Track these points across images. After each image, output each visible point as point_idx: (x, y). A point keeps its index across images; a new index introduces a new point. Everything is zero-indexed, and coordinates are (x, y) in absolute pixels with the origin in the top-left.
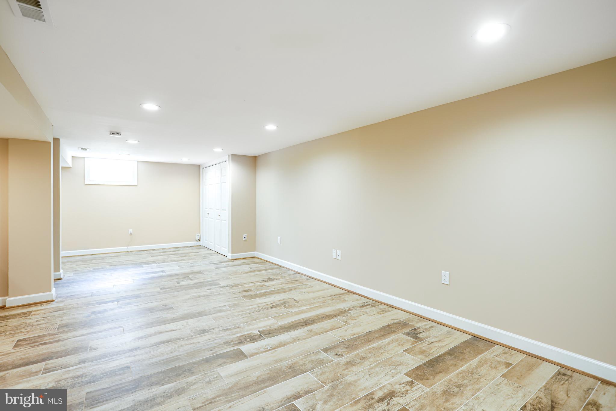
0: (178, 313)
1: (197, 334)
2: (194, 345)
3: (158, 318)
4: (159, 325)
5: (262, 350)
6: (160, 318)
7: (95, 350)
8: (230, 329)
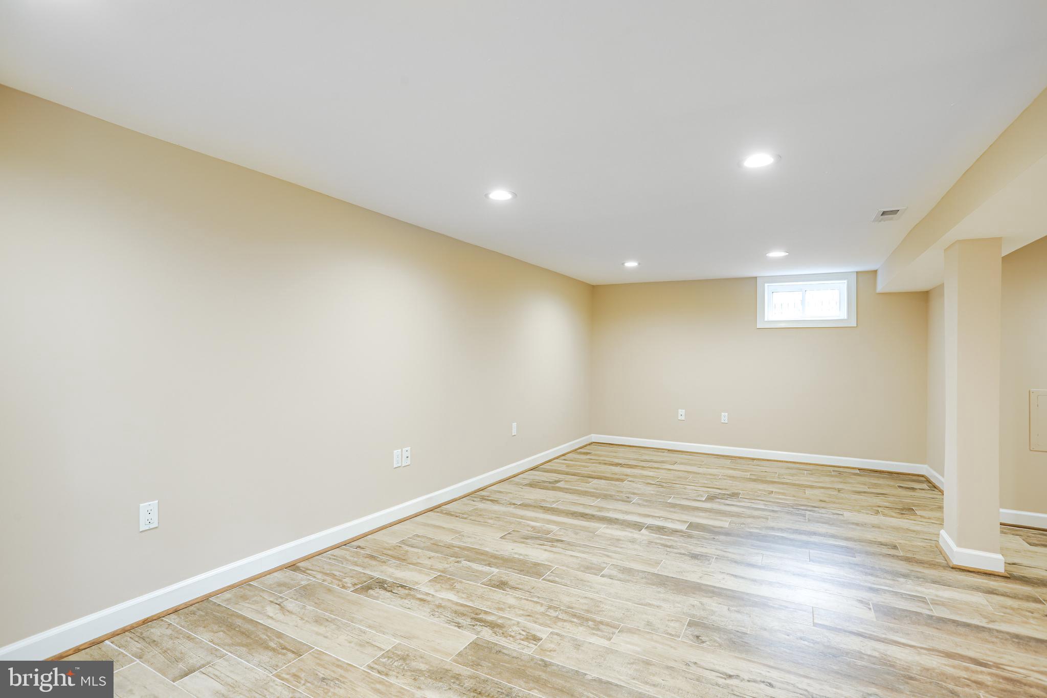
0: (695, 603)
1: (708, 558)
2: (725, 550)
3: (738, 612)
4: (747, 594)
5: (661, 519)
6: (735, 609)
7: (859, 599)
8: (662, 545)
